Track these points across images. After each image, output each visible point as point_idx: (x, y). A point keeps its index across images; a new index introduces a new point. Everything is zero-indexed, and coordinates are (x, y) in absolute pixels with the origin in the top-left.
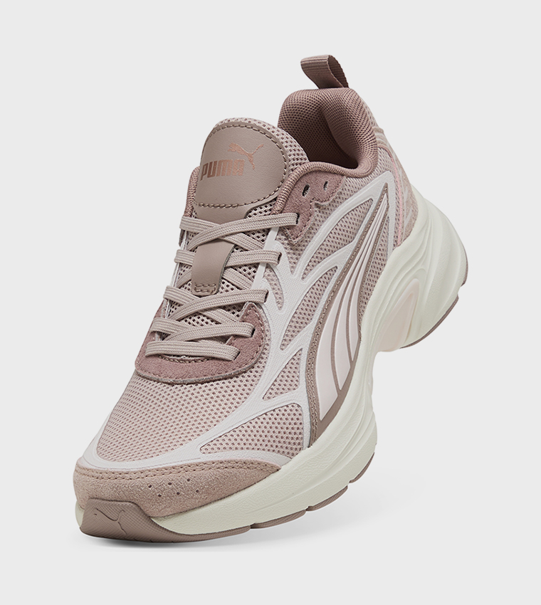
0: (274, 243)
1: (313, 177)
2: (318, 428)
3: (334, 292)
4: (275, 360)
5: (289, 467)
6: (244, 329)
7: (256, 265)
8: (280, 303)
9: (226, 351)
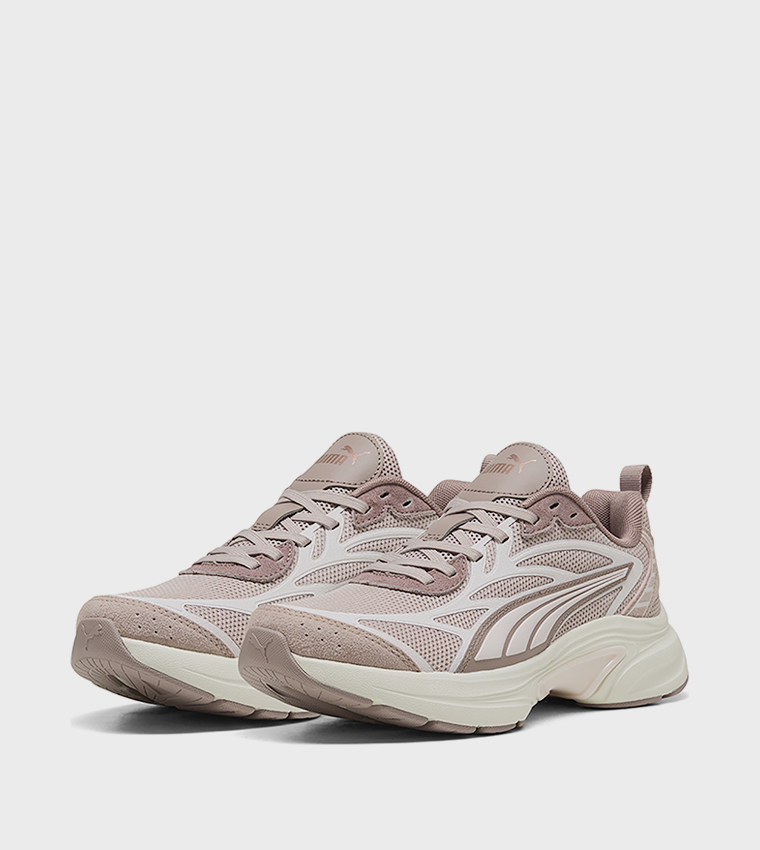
0: (507, 527)
1: (566, 500)
2: (469, 665)
3: (540, 594)
4: (460, 602)
5: (427, 676)
6: (448, 569)
7: (483, 535)
8: (488, 569)
9: (424, 577)
